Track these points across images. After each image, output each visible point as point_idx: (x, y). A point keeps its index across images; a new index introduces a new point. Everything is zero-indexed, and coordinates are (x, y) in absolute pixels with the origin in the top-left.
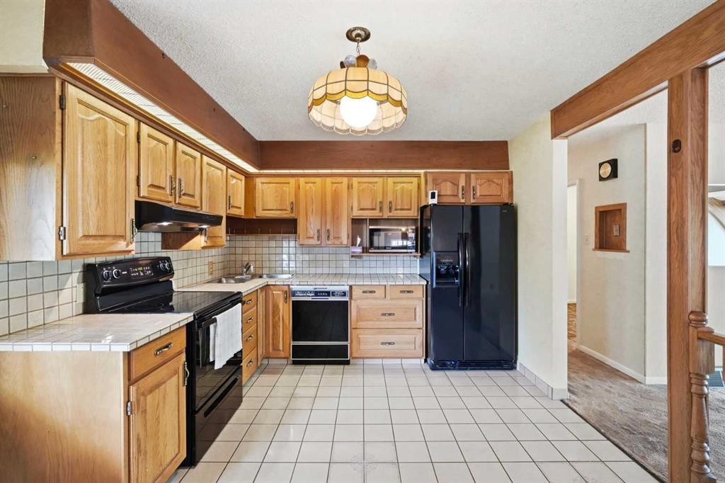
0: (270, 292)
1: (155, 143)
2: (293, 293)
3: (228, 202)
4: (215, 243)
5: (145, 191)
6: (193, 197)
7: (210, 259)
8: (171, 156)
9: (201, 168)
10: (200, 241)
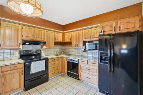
0: (64, 58)
1: (28, 29)
2: (67, 59)
3: (55, 39)
4: (49, 47)
5: (24, 38)
6: (41, 38)
7: (57, 50)
8: (33, 31)
9: (44, 32)
10: (44, 47)
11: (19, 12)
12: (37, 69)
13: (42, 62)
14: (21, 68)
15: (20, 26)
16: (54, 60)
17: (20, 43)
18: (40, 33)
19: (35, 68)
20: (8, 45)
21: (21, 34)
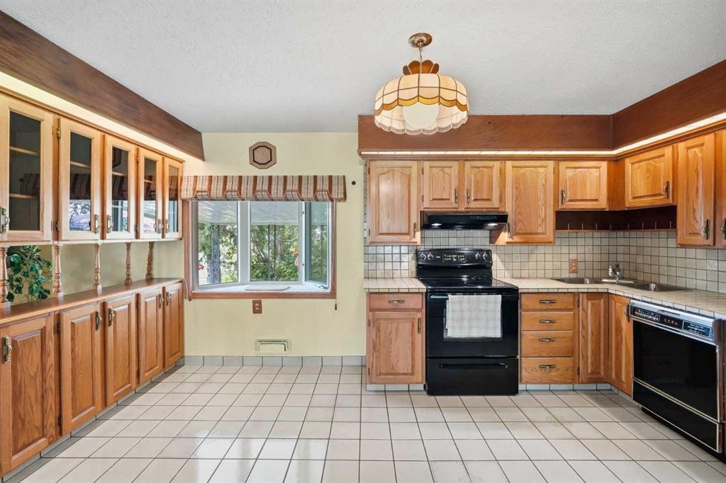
0: (614, 302)
1: (438, 169)
2: (633, 310)
3: (559, 195)
4: (529, 240)
5: (427, 205)
6: (489, 200)
7: (573, 257)
8: (457, 173)
9: (502, 173)
10: (504, 237)
11: (402, 128)
12: (466, 323)
13: (487, 302)
14: (418, 310)
15: (414, 164)
16: (552, 302)
17: (415, 225)
18: (485, 179)
19: (462, 319)
20: (385, 231)
21: (419, 193)
